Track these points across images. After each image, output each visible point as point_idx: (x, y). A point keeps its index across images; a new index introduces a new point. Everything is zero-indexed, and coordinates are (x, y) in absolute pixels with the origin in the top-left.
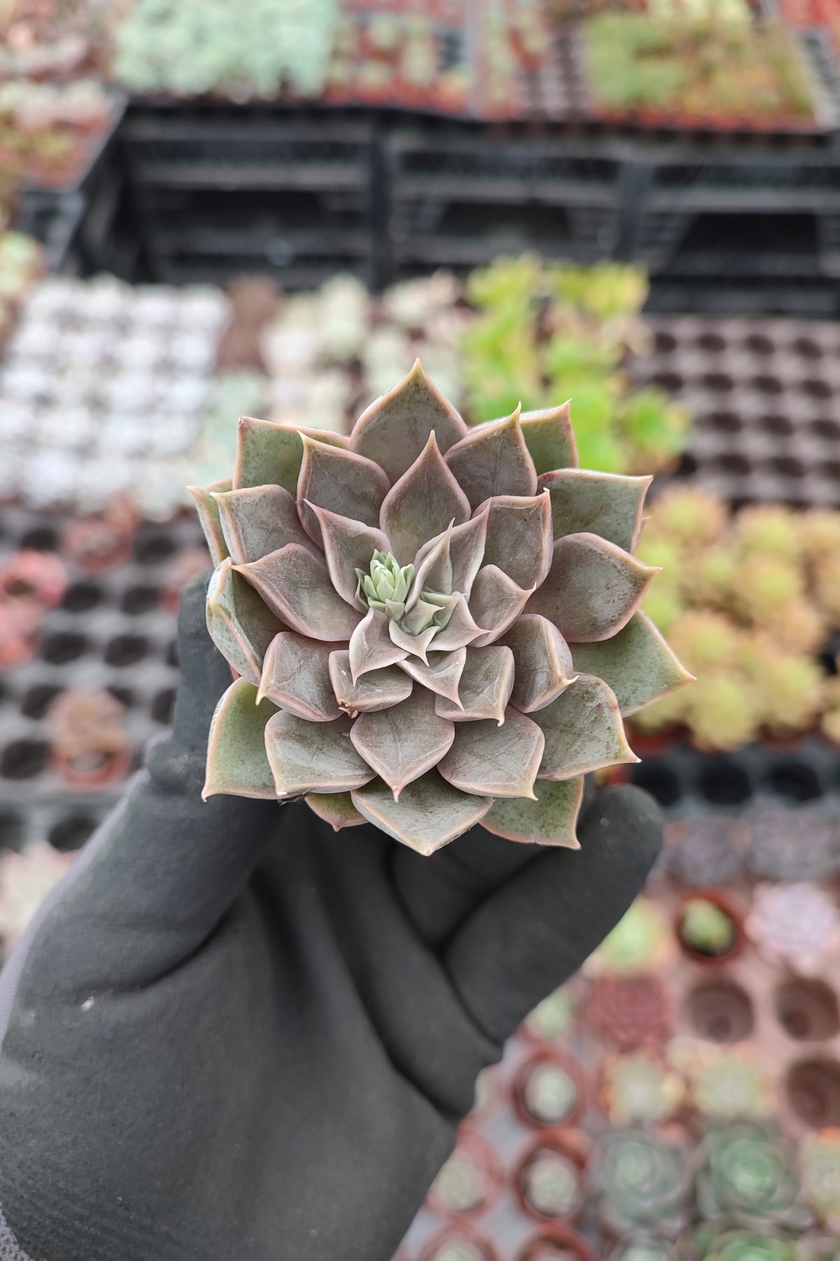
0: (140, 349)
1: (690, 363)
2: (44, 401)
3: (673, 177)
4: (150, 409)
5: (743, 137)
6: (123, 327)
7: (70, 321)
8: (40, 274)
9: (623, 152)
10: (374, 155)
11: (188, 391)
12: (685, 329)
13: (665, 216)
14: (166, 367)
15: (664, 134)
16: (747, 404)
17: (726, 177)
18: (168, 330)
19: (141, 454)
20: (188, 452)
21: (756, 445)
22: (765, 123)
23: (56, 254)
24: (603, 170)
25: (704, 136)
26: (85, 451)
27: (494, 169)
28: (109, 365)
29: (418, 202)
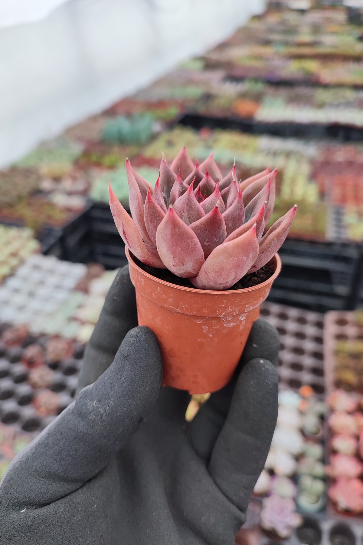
0: (52, 280)
4: (47, 299)
6: (51, 272)
7: (36, 267)
8: (36, 252)
14: (58, 287)
17: (295, 253)
18: (64, 275)
19: (37, 313)
20: (51, 315)
26: (21, 308)
28: (41, 283)
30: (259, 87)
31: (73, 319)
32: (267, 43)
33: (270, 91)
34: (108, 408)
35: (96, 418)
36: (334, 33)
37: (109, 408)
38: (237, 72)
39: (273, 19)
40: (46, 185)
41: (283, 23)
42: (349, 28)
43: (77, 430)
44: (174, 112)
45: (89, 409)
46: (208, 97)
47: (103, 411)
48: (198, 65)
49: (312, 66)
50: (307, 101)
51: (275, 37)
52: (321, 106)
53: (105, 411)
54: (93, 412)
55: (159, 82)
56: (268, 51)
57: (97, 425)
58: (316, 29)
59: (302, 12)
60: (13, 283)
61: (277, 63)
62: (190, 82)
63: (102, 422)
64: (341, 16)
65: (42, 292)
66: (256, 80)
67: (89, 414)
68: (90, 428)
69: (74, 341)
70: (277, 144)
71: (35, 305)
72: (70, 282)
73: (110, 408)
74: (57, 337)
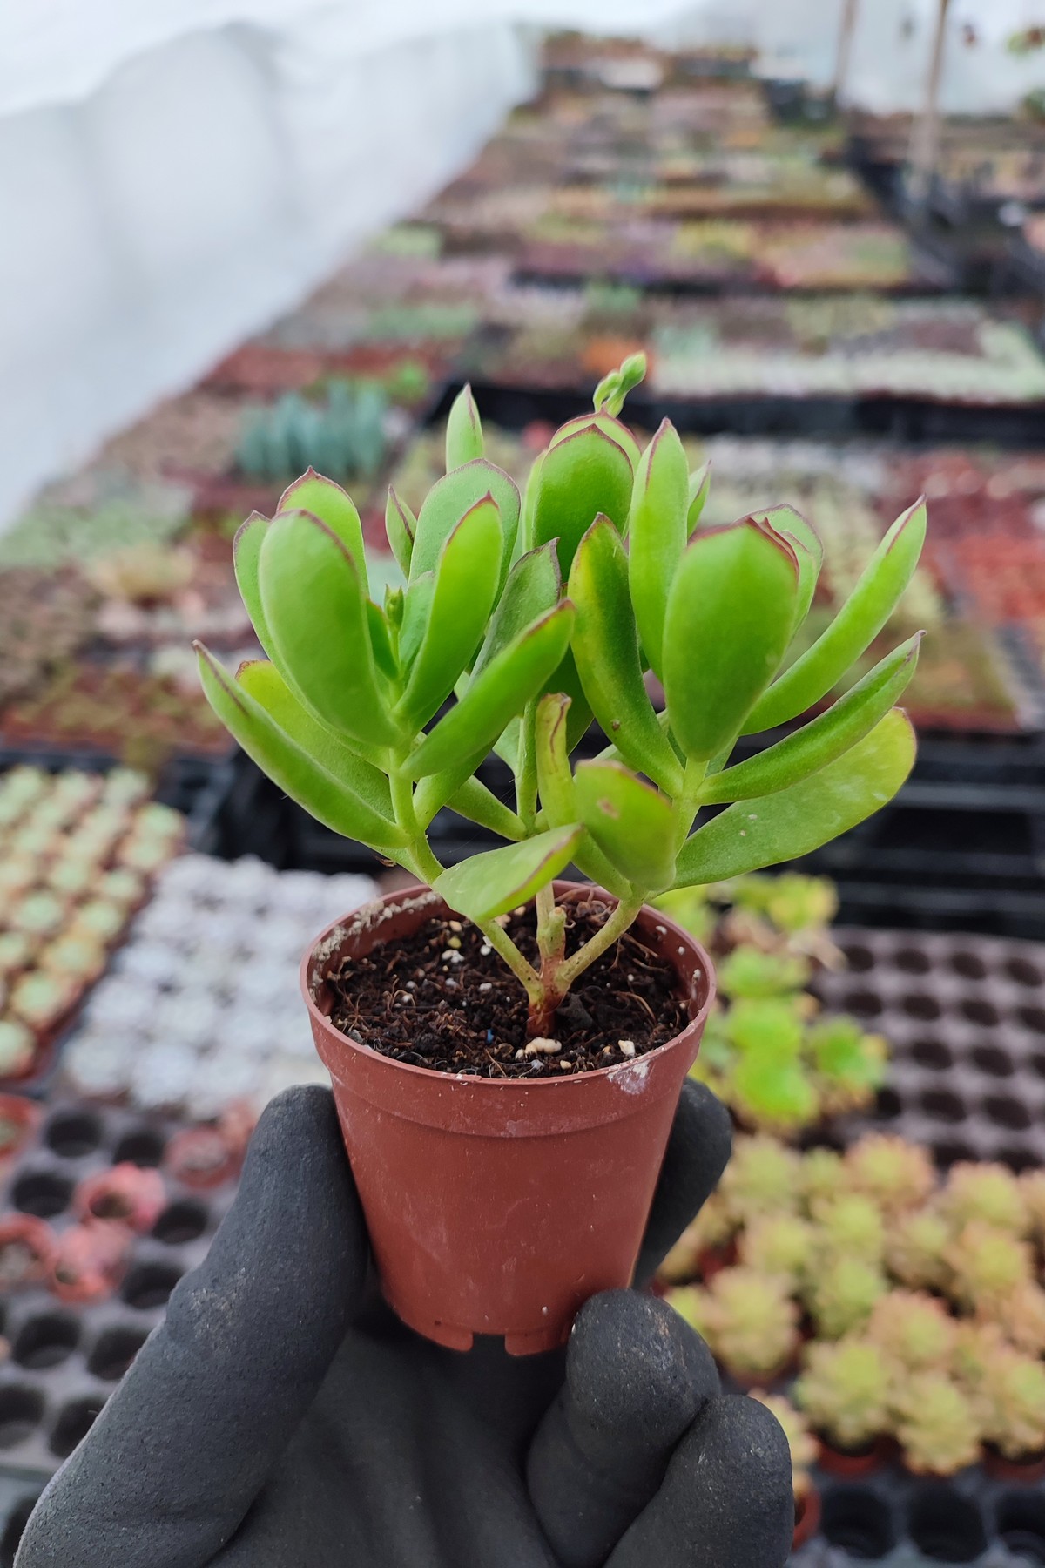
1: (889, 983)
2: (167, 988)
8: (182, 848)
12: (882, 942)
16: (957, 1033)
19: (266, 1054)
21: (969, 1082)
23: (200, 827)
30: (625, 300)
32: (583, 180)
33: (662, 309)
34: (235, 1295)
35: (211, 1329)
36: (752, 150)
37: (238, 1296)
38: (544, 262)
39: (570, 115)
40: (119, 620)
41: (599, 122)
42: (782, 137)
43: (171, 1374)
44: (414, 378)
45: (193, 1311)
46: (495, 333)
47: (226, 1307)
48: (424, 244)
49: (738, 239)
50: (774, 337)
51: (596, 163)
52: (817, 348)
53: (229, 1307)
54: (204, 1316)
55: (324, 296)
56: (597, 200)
57: (216, 1346)
58: (700, 140)
59: (641, 95)
60: (144, 961)
61: (639, 232)
62: (417, 293)
63: (226, 1335)
64: (748, 106)
65: (256, 981)
66: (613, 280)
67: (195, 1322)
68: (202, 1360)
70: (760, 457)
71: (246, 1029)
73: (241, 1294)
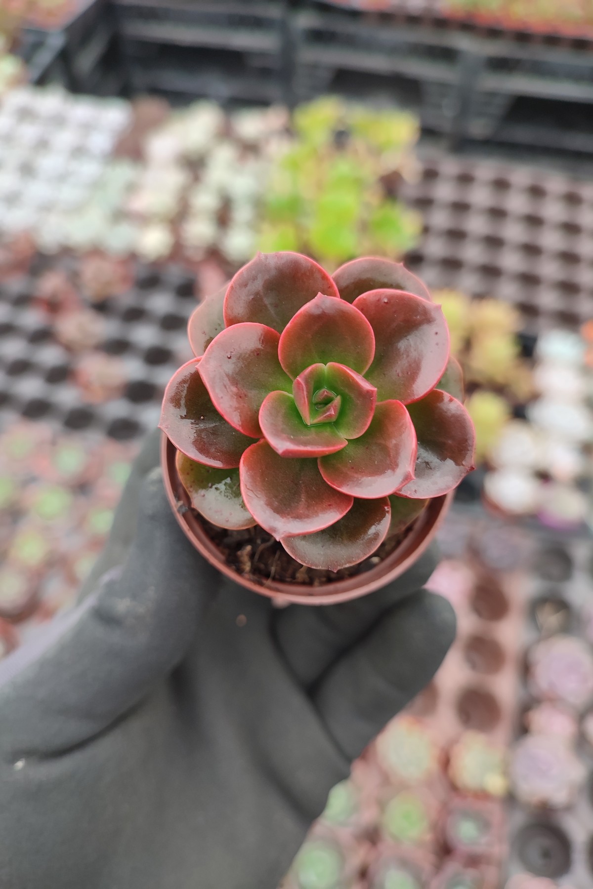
0: (65, 139)
1: (445, 192)
3: (500, 65)
4: (62, 178)
5: (552, 40)
6: (59, 121)
7: (25, 114)
9: (464, 43)
10: (283, 27)
11: (89, 169)
12: (450, 166)
13: (492, 94)
14: (79, 152)
15: (493, 33)
16: (477, 225)
17: (538, 69)
18: (87, 128)
19: (47, 208)
20: (76, 209)
21: (473, 254)
22: (570, 31)
24: (447, 55)
25: (523, 37)
26: (12, 200)
27: (368, 46)
28: (42, 145)
29: (315, 66)
31: (121, 215)
65: (49, 163)
69: (132, 257)
71: (37, 190)
72: (101, 142)
74: (96, 251)
